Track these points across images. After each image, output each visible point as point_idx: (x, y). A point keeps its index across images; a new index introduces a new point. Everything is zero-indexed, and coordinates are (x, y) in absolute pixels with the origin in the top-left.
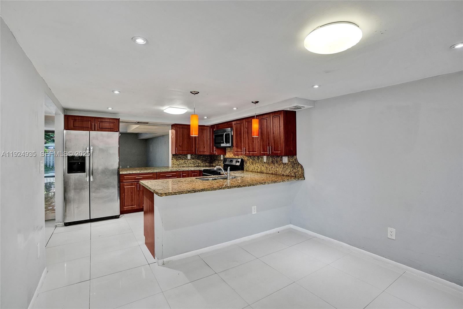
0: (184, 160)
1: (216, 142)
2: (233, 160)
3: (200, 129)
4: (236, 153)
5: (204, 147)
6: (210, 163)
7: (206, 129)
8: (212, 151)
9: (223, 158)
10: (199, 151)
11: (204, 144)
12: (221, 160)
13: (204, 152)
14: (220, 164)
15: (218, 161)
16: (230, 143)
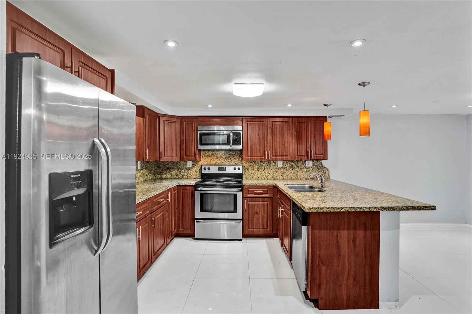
1: (203, 143)
2: (226, 167)
3: (166, 120)
4: (249, 157)
5: (172, 150)
6: (154, 175)
7: (176, 122)
8: (186, 156)
9: (192, 165)
10: (165, 156)
11: (172, 145)
12: (186, 169)
13: (171, 156)
14: (185, 174)
15: (179, 170)
16: (240, 145)
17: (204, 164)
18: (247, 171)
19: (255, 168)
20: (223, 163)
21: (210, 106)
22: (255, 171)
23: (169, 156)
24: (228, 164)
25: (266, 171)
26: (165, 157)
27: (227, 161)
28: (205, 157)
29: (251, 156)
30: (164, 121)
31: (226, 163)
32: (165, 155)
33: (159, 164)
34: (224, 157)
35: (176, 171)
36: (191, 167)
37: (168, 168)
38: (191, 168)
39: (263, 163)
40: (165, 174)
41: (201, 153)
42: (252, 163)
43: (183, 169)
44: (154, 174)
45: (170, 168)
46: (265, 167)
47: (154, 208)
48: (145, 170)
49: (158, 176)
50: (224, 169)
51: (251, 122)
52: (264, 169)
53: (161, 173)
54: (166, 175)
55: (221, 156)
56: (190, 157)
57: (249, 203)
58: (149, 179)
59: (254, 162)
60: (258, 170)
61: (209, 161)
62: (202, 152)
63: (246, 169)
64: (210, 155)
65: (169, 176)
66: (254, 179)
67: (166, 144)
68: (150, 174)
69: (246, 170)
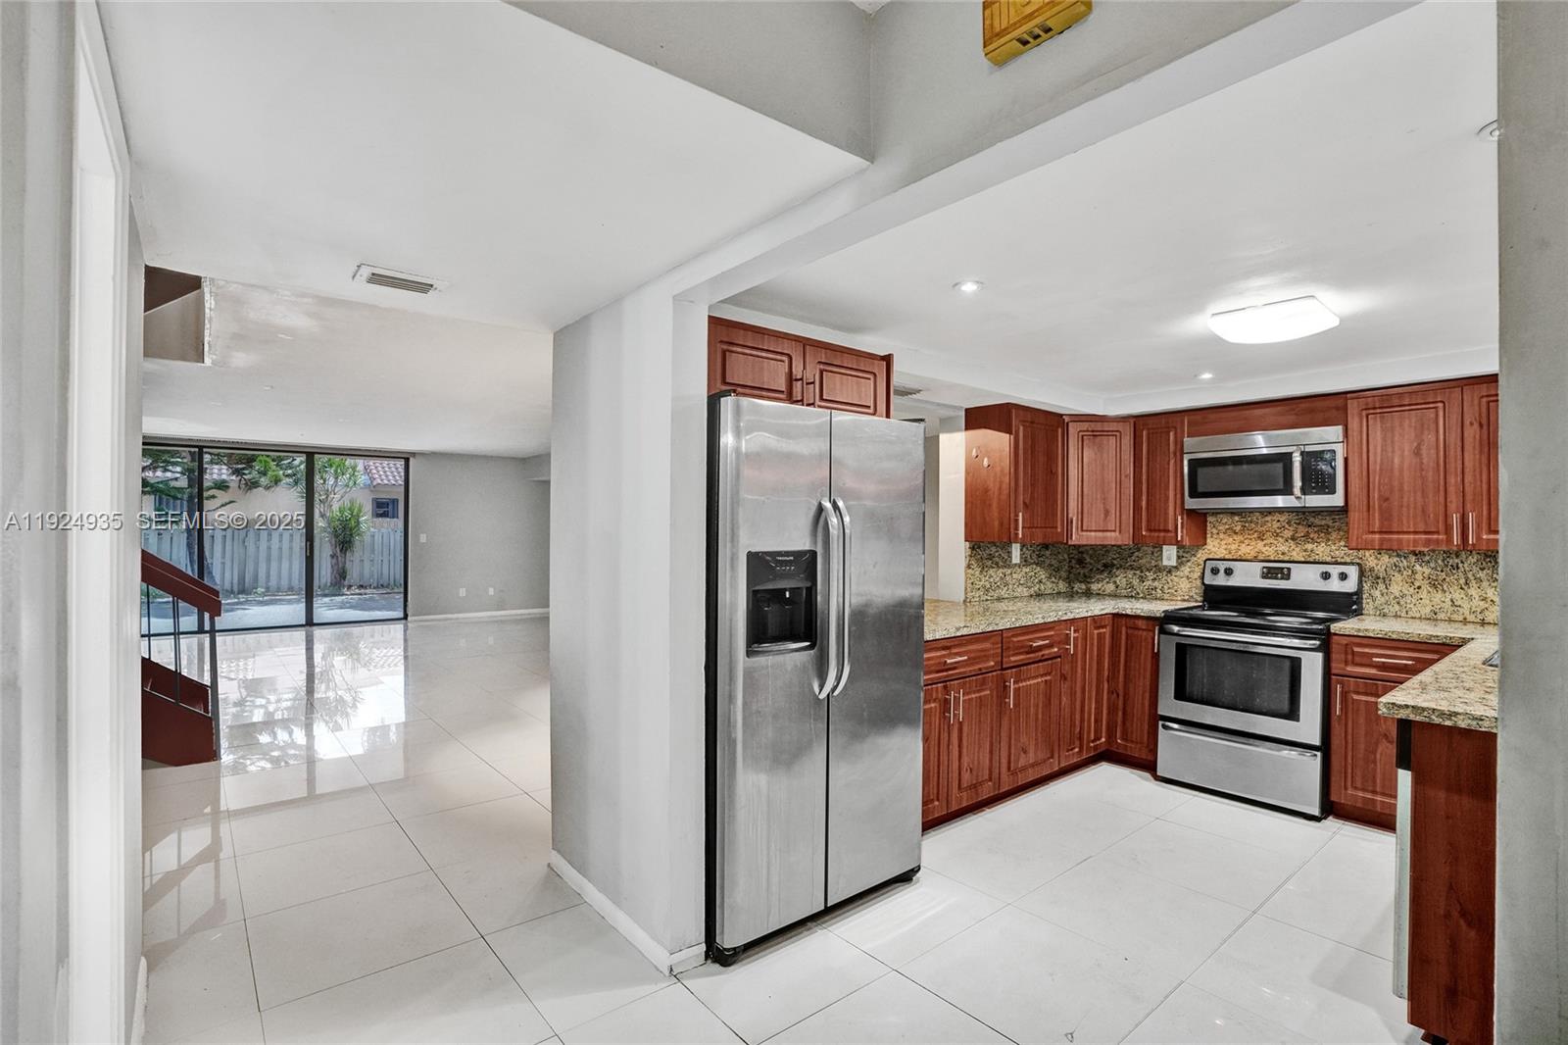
0: (1001, 570)
1: (1200, 489)
2: (1289, 569)
3: (1088, 431)
4: (1377, 536)
5: (1107, 513)
6: (1069, 583)
7: (1118, 434)
8: (1149, 530)
9: (1179, 557)
10: (1082, 530)
11: (1104, 499)
12: (1159, 569)
13: (1103, 531)
14: (1156, 584)
15: (1138, 572)
16: (1334, 492)
17: (1218, 557)
18: (1382, 586)
19: (1419, 576)
20: (1283, 554)
21: (1207, 376)
22: (1419, 588)
23: (1095, 531)
24: (1303, 559)
25: (1473, 592)
26: (1084, 533)
27: (1298, 549)
28: (1222, 536)
29: (1384, 530)
30: (1081, 434)
31: (1294, 553)
32: (1084, 528)
33: (1082, 553)
34: (1288, 534)
35: (1130, 574)
36: (1175, 564)
37: (1105, 566)
38: (1176, 567)
39: (1456, 561)
40: (1098, 581)
41: (1206, 521)
42: (1405, 557)
43: (1149, 570)
44: (1069, 581)
45: (1113, 565)
46: (1470, 575)
47: (1012, 659)
48: (1034, 566)
49: (1079, 587)
50: (1282, 573)
51: (1380, 408)
52: (1462, 581)
53: (1086, 579)
54: (1100, 586)
55: (1278, 531)
56: (1162, 534)
57: (1355, 697)
58: (1049, 592)
59: (1416, 555)
60: (1435, 585)
61: (1233, 547)
62: (1210, 519)
63: (1379, 578)
64: (1238, 528)
65: (1110, 587)
66: (1412, 618)
67: (1085, 497)
68: (1053, 579)
69: (1379, 581)
